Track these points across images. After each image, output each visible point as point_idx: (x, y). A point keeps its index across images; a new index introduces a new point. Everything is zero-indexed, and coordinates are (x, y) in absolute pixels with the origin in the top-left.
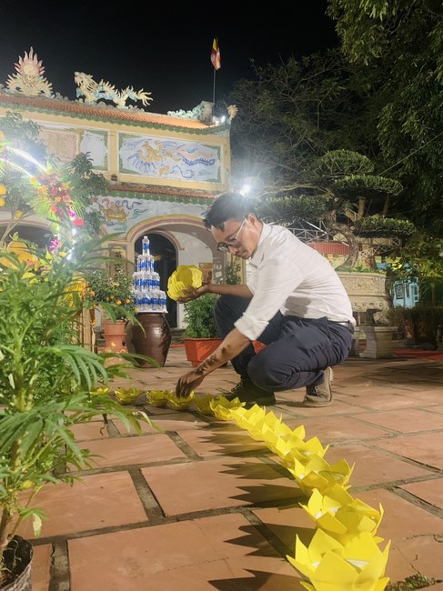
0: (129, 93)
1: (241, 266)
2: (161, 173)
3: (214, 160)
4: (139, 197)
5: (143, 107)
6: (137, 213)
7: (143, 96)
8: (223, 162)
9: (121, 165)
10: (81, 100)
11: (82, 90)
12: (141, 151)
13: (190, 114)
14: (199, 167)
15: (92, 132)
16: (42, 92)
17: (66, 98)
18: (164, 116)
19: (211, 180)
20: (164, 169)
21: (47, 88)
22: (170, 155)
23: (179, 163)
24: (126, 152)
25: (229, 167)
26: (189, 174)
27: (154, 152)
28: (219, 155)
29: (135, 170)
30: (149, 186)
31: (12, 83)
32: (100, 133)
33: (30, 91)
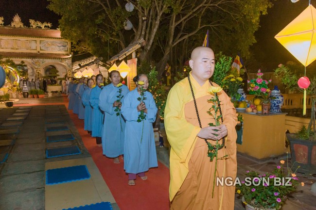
0: (45, 24)
2: (51, 50)
3: (66, 46)
5: (49, 28)
6: (43, 62)
7: (49, 25)
8: (69, 46)
9: (40, 48)
10: (31, 27)
11: (32, 24)
12: (45, 45)
14: (62, 47)
17: (27, 27)
19: (65, 51)
20: (52, 48)
21: (22, 25)
22: (54, 45)
23: (56, 47)
24: (41, 45)
25: (70, 47)
26: (59, 50)
27: (49, 44)
28: (67, 44)
29: (44, 49)
30: (48, 54)
31: (12, 24)
32: (35, 40)
33: (17, 26)
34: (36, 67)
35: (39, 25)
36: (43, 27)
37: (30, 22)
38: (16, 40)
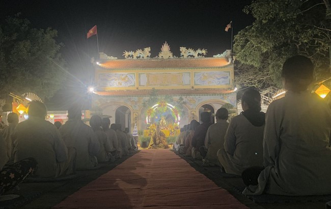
0: (199, 51)
2: (208, 84)
3: (228, 77)
4: (200, 95)
5: (204, 56)
6: (199, 100)
7: (204, 52)
8: (231, 77)
9: (195, 82)
10: (182, 57)
11: (183, 53)
12: (201, 77)
13: (222, 55)
14: (222, 80)
15: (185, 73)
17: (177, 57)
18: (211, 58)
19: (226, 84)
20: (210, 82)
21: (171, 55)
22: (211, 77)
23: (215, 79)
24: (196, 78)
26: (218, 83)
27: (206, 77)
28: (230, 74)
29: (199, 84)
30: (204, 89)
31: (160, 55)
32: (188, 73)
33: (166, 57)
34: (191, 107)
35: (191, 54)
36: (196, 55)
37: (181, 50)
38: (166, 73)
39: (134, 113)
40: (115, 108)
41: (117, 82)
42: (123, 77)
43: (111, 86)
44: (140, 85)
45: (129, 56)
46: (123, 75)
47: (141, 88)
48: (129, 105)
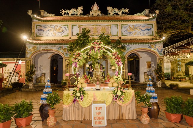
0: (123, 10)
1: (162, 63)
2: (134, 35)
3: (151, 29)
4: (129, 44)
5: (127, 14)
6: (128, 49)
7: (127, 11)
9: (122, 34)
10: (109, 15)
11: (109, 12)
12: (128, 29)
13: (142, 14)
14: (146, 31)
15: (114, 25)
16: (99, 14)
17: (105, 15)
18: (133, 16)
19: (150, 35)
20: (135, 33)
22: (137, 29)
23: (140, 31)
24: (123, 30)
26: (143, 34)
27: (132, 29)
28: (153, 27)
29: (126, 35)
30: (130, 39)
31: (91, 13)
32: (116, 25)
33: (95, 15)
35: (116, 12)
36: (120, 13)
37: (108, 9)
38: (96, 25)
39: (66, 60)
40: (49, 55)
41: (52, 32)
42: (58, 28)
43: (46, 36)
44: (73, 36)
45: (65, 13)
46: (57, 26)
47: (73, 38)
48: (61, 52)
